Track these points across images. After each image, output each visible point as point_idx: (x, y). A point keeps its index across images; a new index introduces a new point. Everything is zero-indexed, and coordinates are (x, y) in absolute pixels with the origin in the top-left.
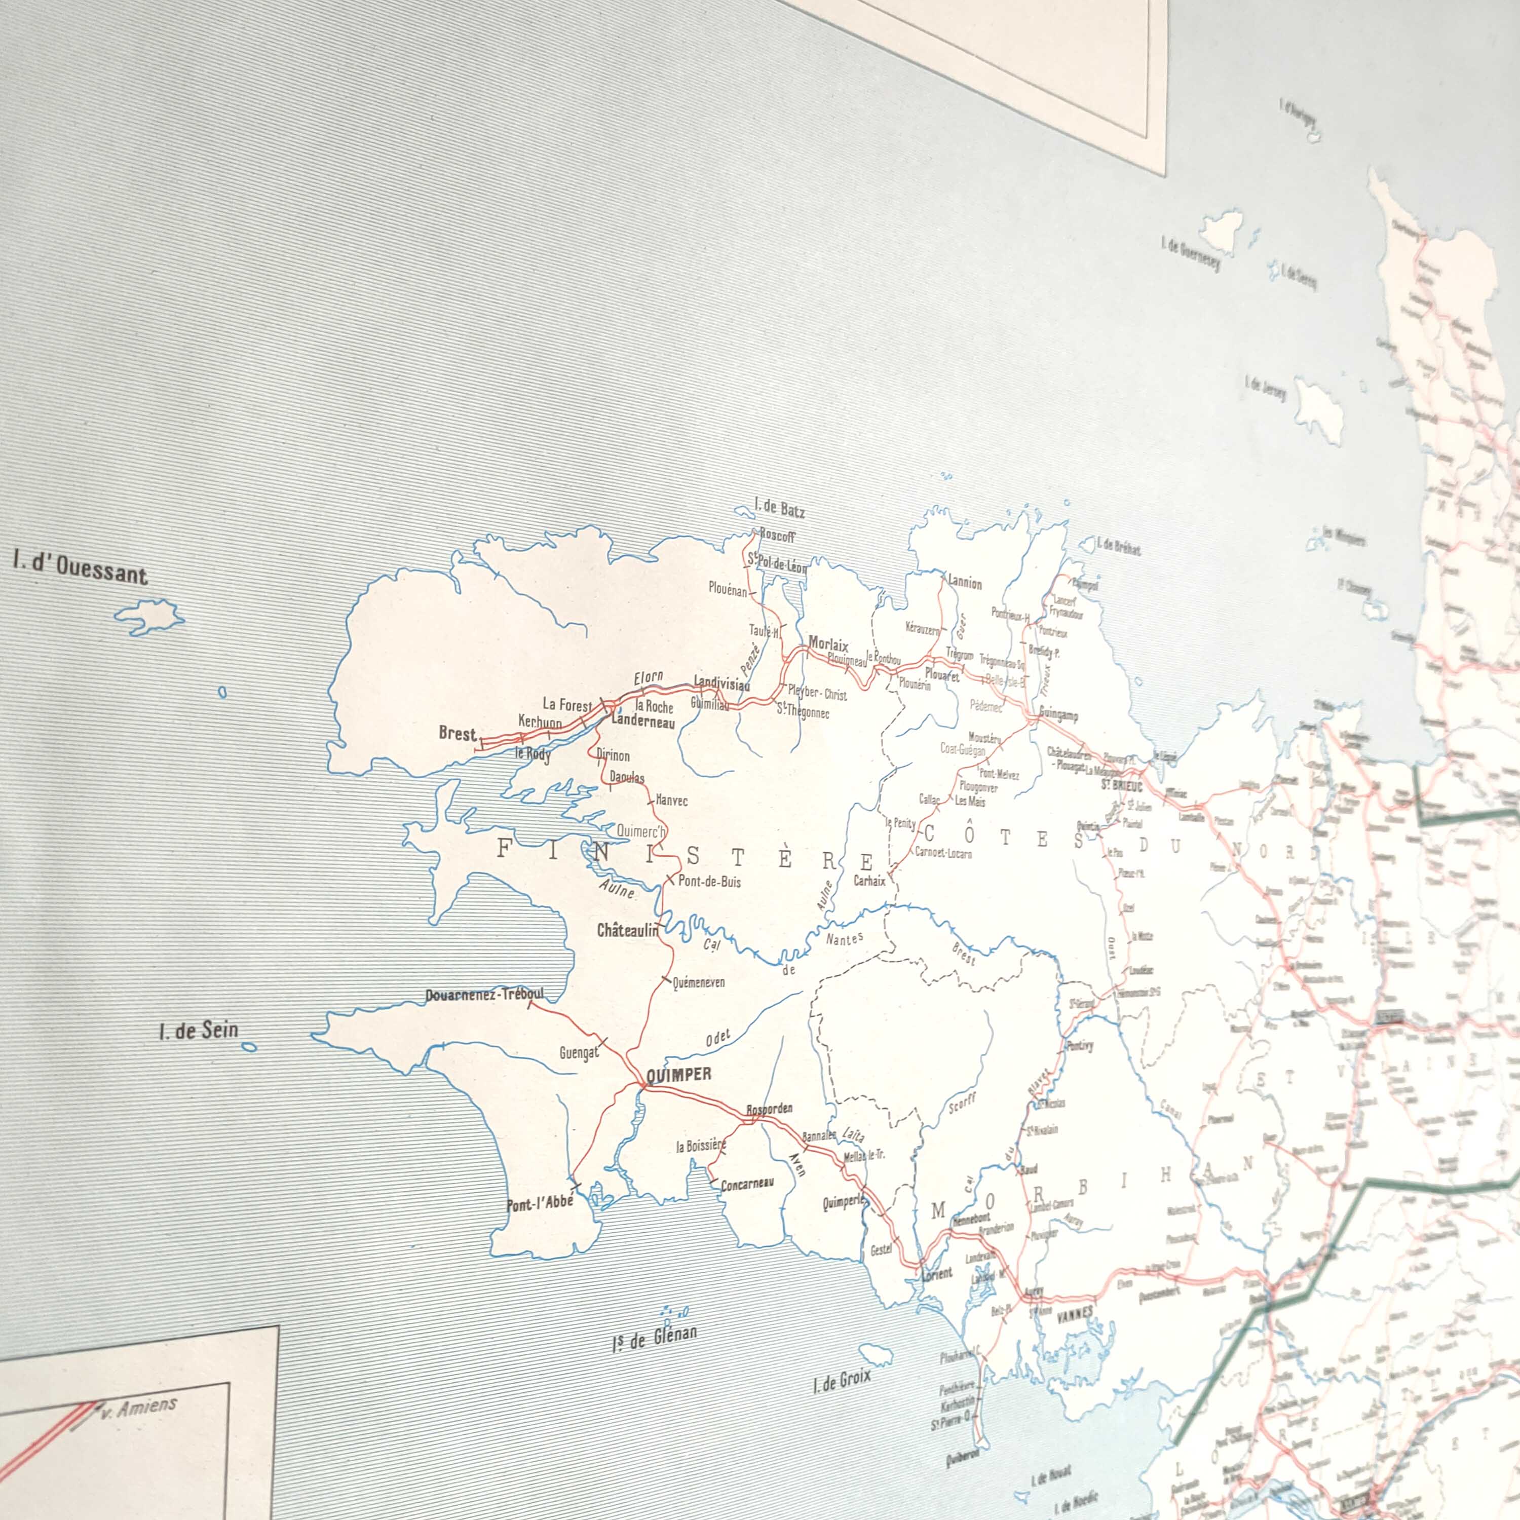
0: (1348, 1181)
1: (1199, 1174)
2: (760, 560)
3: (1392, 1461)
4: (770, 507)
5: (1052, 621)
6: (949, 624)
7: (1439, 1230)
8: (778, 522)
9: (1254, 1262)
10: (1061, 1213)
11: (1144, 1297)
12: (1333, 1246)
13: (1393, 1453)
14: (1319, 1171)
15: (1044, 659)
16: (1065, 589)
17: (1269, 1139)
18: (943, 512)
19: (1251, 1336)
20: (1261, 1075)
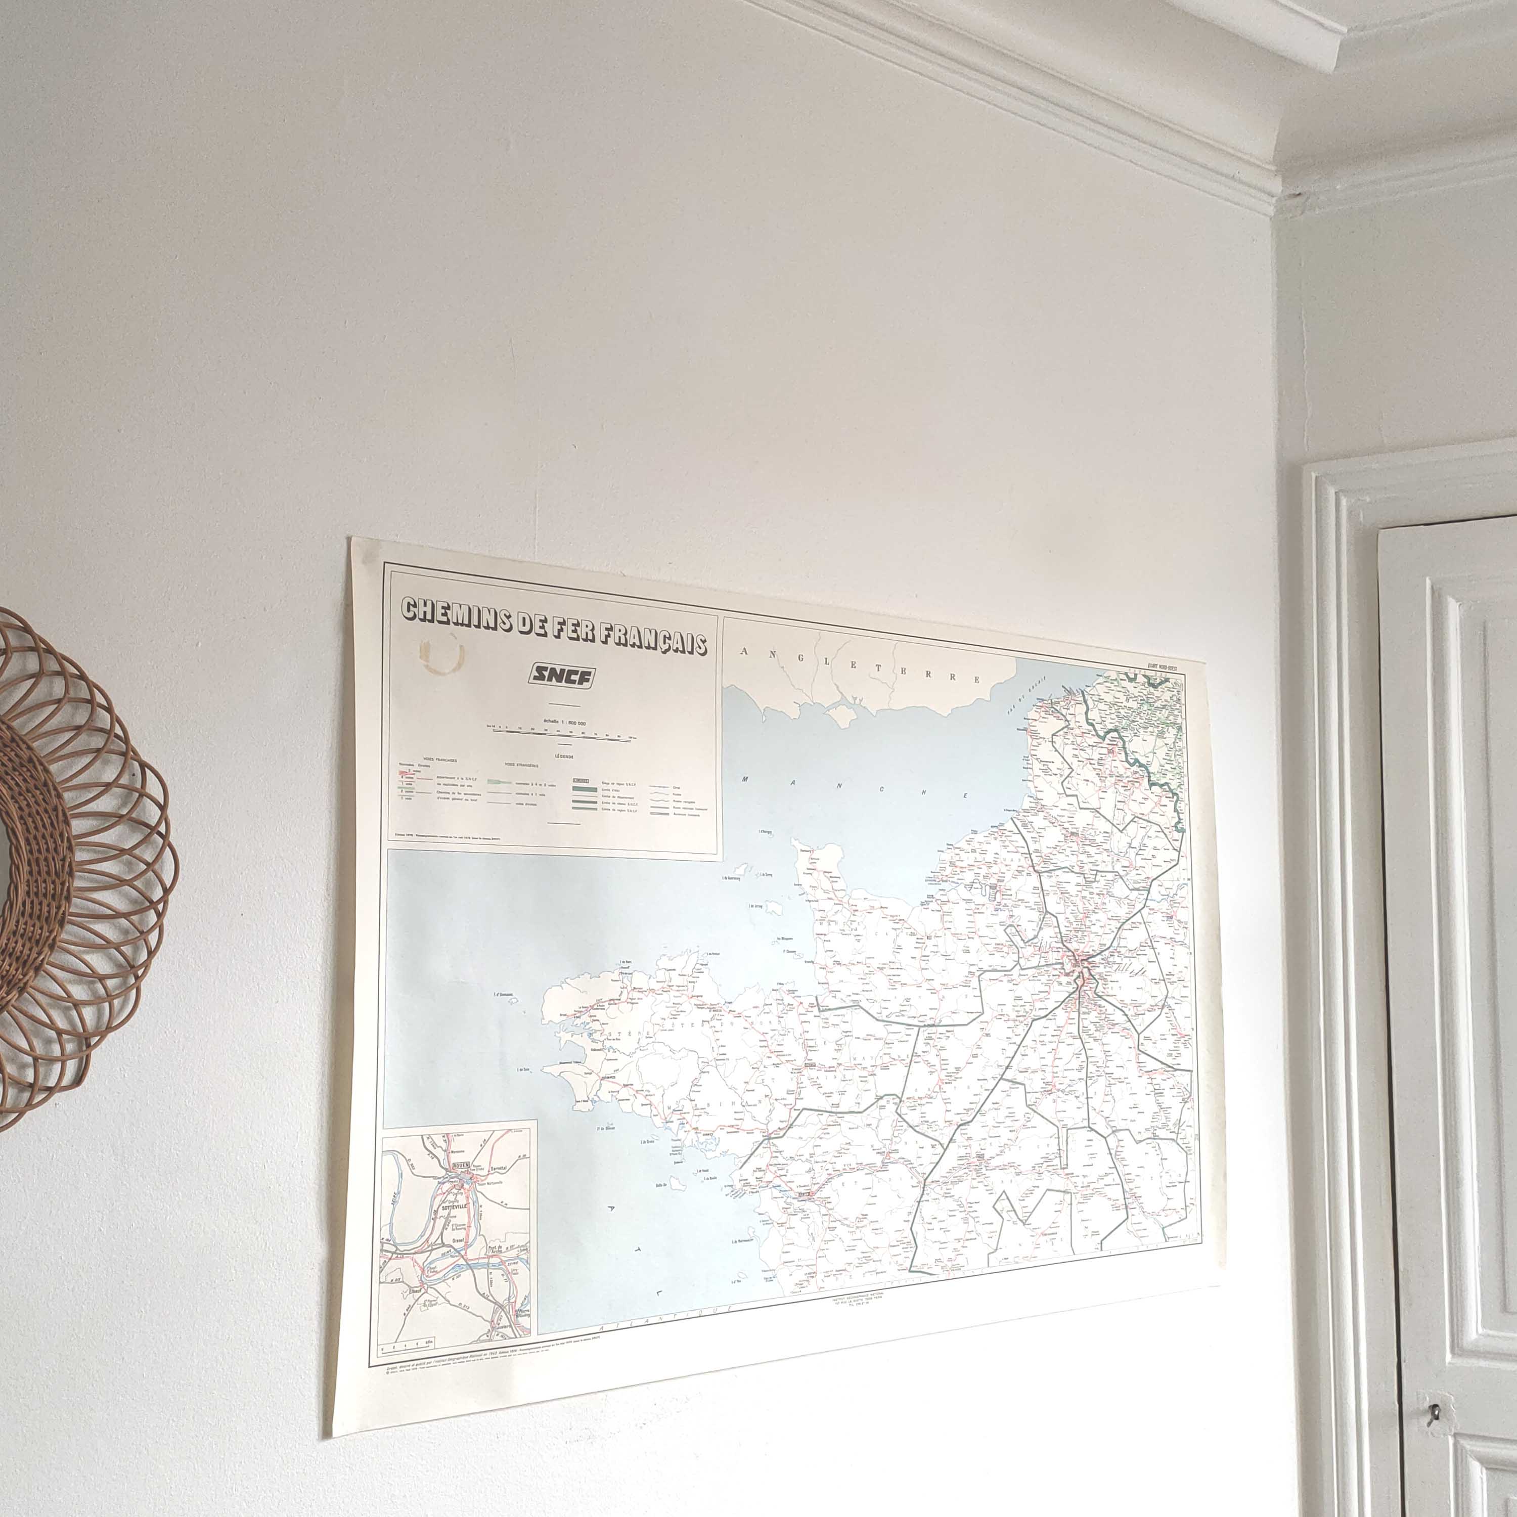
0: (796, 1108)
1: (744, 1104)
2: (622, 973)
3: (818, 1186)
4: (623, 962)
5: (695, 975)
6: (668, 979)
7: (832, 1123)
8: (626, 965)
9: (764, 1127)
10: (703, 1111)
11: (728, 1133)
12: (791, 1125)
13: (818, 1183)
14: (785, 1105)
15: (693, 984)
16: (698, 966)
17: (766, 1096)
18: (665, 955)
19: (763, 1145)
20: (763, 1080)
